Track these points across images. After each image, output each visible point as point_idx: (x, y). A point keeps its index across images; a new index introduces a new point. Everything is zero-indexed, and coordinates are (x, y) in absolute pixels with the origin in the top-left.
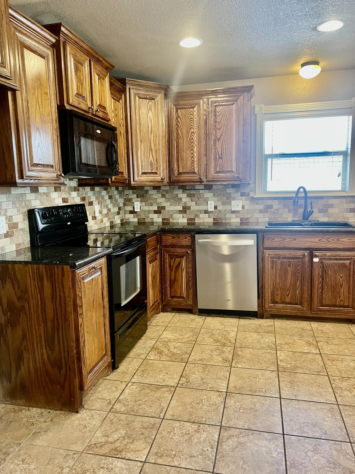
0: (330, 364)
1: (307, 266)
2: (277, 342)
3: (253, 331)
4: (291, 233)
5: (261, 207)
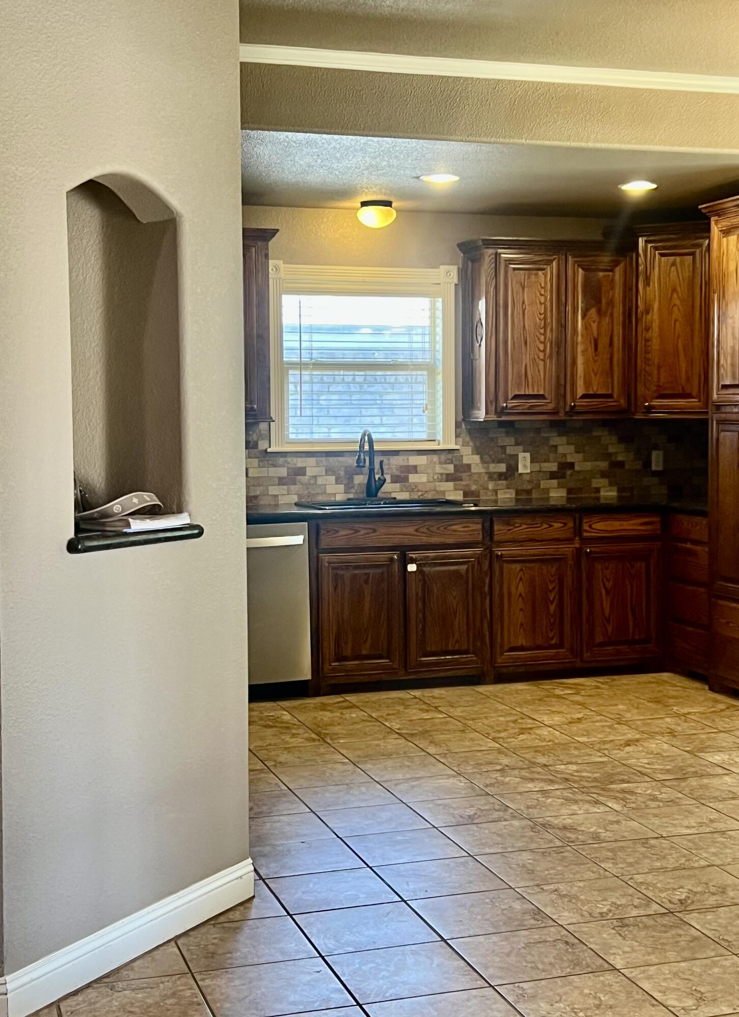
1: (396, 581)
5: (283, 472)
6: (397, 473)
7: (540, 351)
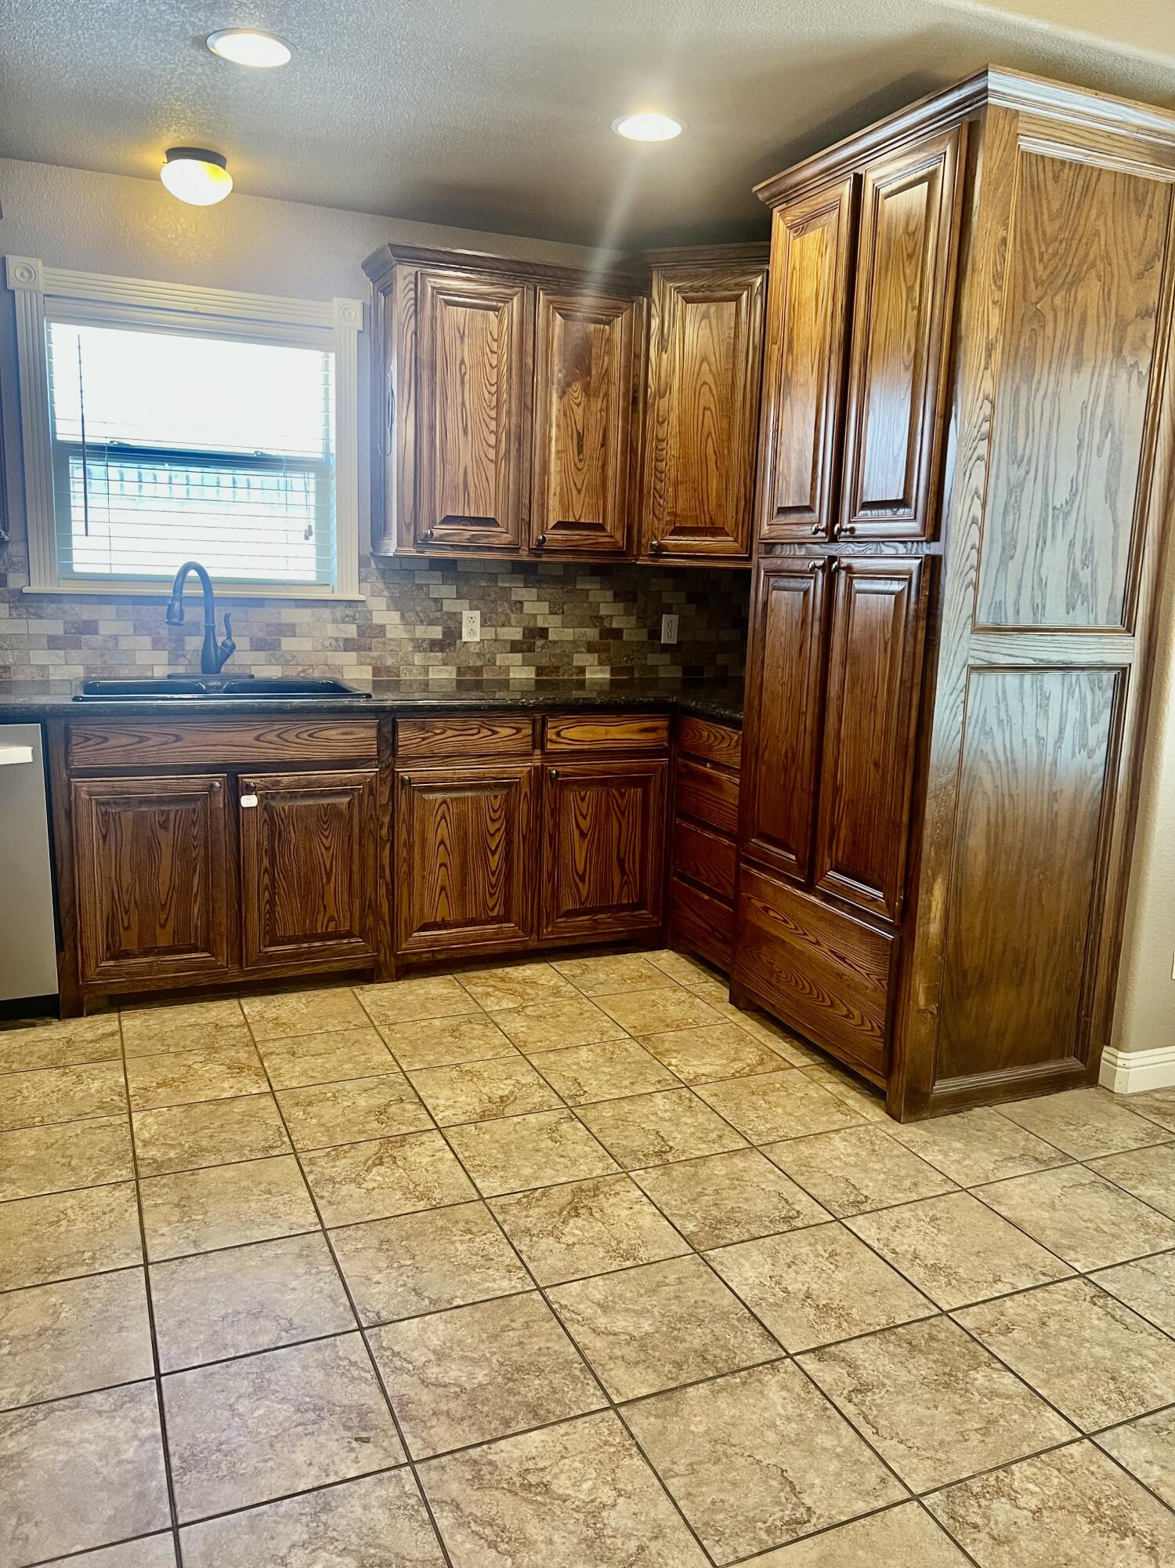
0: (301, 1114)
1: (222, 823)
2: (132, 1086)
3: (43, 1063)
4: (164, 719)
5: (56, 628)
6: (260, 635)
7: (489, 446)
